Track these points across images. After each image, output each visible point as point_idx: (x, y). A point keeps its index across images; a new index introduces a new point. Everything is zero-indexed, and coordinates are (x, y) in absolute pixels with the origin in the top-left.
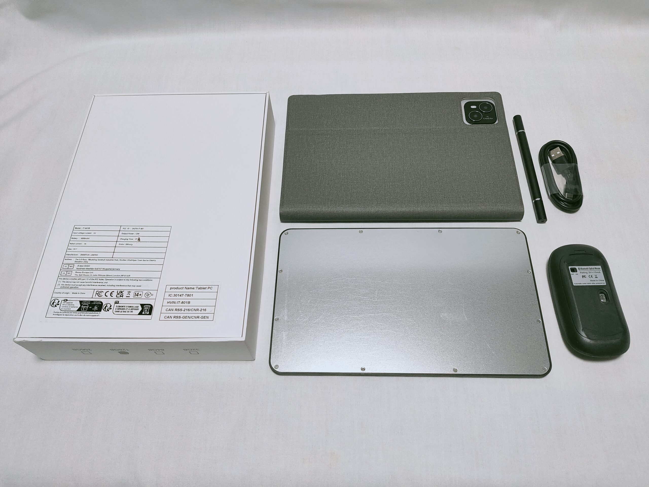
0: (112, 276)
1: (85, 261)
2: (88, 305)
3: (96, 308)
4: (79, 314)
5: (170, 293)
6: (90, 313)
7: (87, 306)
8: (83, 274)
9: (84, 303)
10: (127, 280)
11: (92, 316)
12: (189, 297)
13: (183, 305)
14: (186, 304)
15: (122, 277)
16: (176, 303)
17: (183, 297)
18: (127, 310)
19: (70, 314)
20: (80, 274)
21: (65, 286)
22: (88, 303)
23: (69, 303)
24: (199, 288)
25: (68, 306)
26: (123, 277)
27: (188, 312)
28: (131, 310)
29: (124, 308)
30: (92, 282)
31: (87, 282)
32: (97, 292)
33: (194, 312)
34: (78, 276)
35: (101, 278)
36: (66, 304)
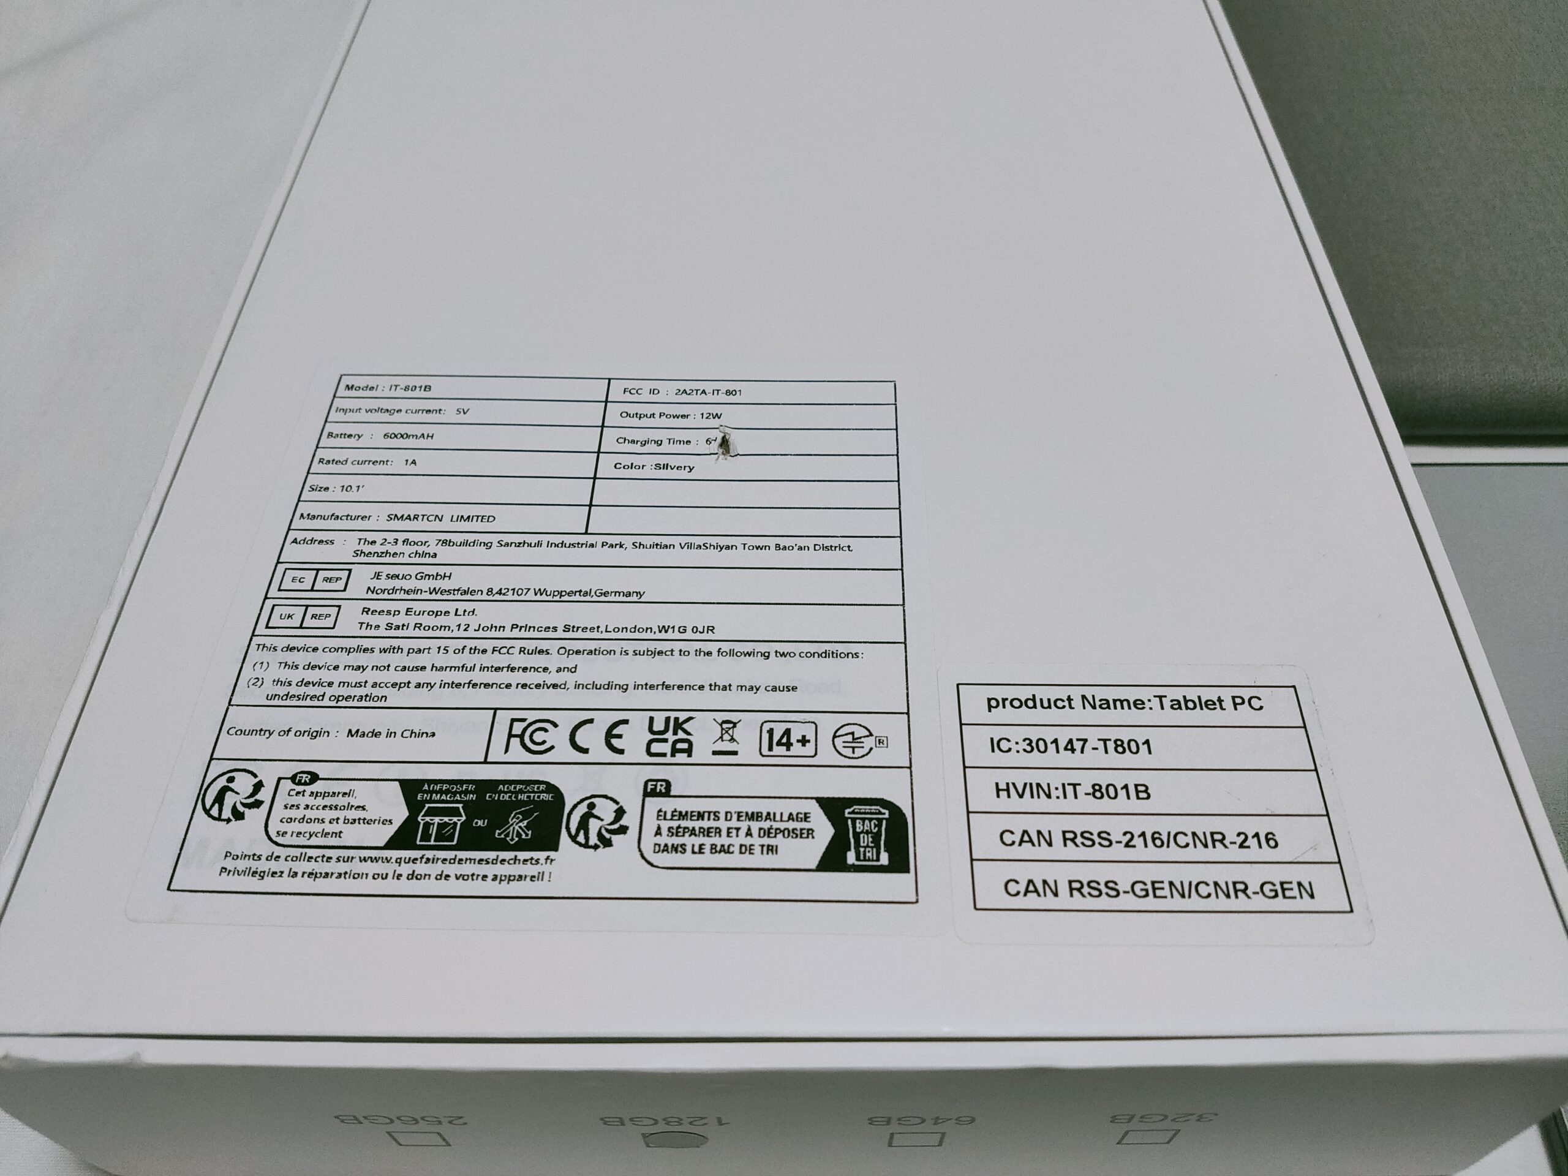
0: (602, 629)
1: (420, 549)
2: (460, 806)
3: (517, 826)
4: (405, 869)
5: (997, 733)
6: (481, 860)
7: (455, 812)
8: (412, 620)
9: (431, 792)
10: (698, 652)
11: (495, 878)
12: (1128, 759)
13: (1105, 805)
14: (1122, 803)
15: (663, 635)
16: (1054, 793)
17: (1091, 758)
18: (735, 841)
19: (342, 867)
20: (390, 619)
21: (294, 690)
22: (458, 797)
23: (325, 795)
24: (1176, 705)
25: (320, 814)
26: (670, 635)
27: (1152, 852)
28: (766, 841)
29: (712, 824)
30: (473, 669)
31: (441, 669)
32: (518, 728)
33: (1200, 853)
34: (382, 632)
35: (530, 645)
36: (311, 801)
